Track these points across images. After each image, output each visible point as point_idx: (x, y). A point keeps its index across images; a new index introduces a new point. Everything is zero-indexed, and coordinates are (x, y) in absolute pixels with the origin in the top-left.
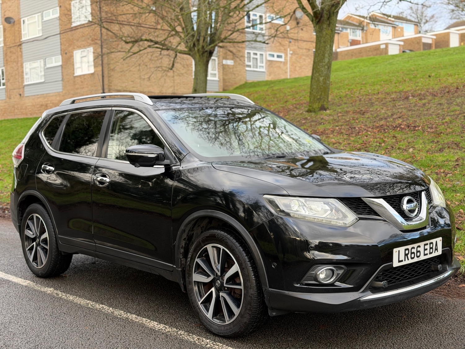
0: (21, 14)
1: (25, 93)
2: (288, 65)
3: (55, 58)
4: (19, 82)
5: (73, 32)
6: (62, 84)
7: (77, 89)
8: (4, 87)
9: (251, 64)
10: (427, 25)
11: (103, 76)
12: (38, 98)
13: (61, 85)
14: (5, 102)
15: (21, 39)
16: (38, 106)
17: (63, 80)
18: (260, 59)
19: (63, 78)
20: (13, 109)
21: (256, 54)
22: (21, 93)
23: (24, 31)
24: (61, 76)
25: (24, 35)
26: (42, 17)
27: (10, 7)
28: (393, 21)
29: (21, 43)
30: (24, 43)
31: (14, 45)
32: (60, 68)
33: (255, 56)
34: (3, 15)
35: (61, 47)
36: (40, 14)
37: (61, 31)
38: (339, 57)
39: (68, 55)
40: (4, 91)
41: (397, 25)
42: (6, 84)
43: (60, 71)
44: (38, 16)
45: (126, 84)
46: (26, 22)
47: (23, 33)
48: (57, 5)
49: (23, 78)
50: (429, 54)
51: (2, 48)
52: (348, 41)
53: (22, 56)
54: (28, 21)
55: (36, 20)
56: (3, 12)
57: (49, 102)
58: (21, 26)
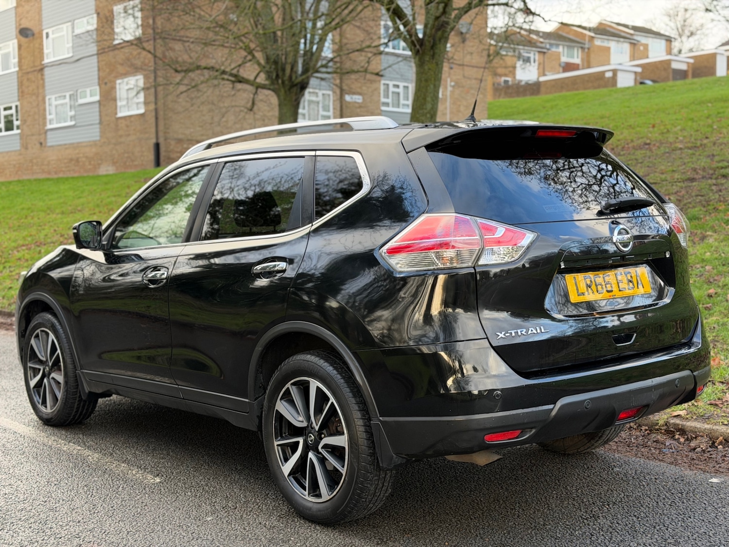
0: (44, 23)
1: (48, 140)
2: (448, 104)
3: (91, 91)
4: (39, 124)
5: (116, 52)
6: (100, 128)
7: (121, 136)
8: (19, 131)
9: (389, 101)
10: (691, 39)
11: (157, 118)
12: (66, 149)
13: (98, 130)
14: (20, 154)
15: (43, 60)
16: (66, 161)
17: (101, 123)
18: (404, 93)
19: (101, 120)
20: (31, 164)
21: (398, 86)
22: (42, 141)
23: (47, 49)
24: (98, 118)
25: (47, 55)
26: (73, 28)
27: (28, 12)
28: (631, 34)
29: (42, 67)
30: (47, 66)
31: (32, 69)
32: (97, 105)
33: (396, 90)
34: (18, 24)
35: (99, 75)
36: (69, 24)
37: (98, 50)
38: (543, 89)
39: (109, 85)
40: (18, 137)
41: (638, 41)
42: (21, 127)
43: (97, 110)
44: (67, 27)
45: (192, 130)
46: (51, 36)
47: (46, 51)
48: (94, 11)
49: (45, 118)
50: (664, 90)
51: (16, 73)
52: (560, 65)
53: (43, 86)
54: (53, 34)
55: (65, 33)
56: (18, 19)
57: (81, 155)
58: (42, 41)
